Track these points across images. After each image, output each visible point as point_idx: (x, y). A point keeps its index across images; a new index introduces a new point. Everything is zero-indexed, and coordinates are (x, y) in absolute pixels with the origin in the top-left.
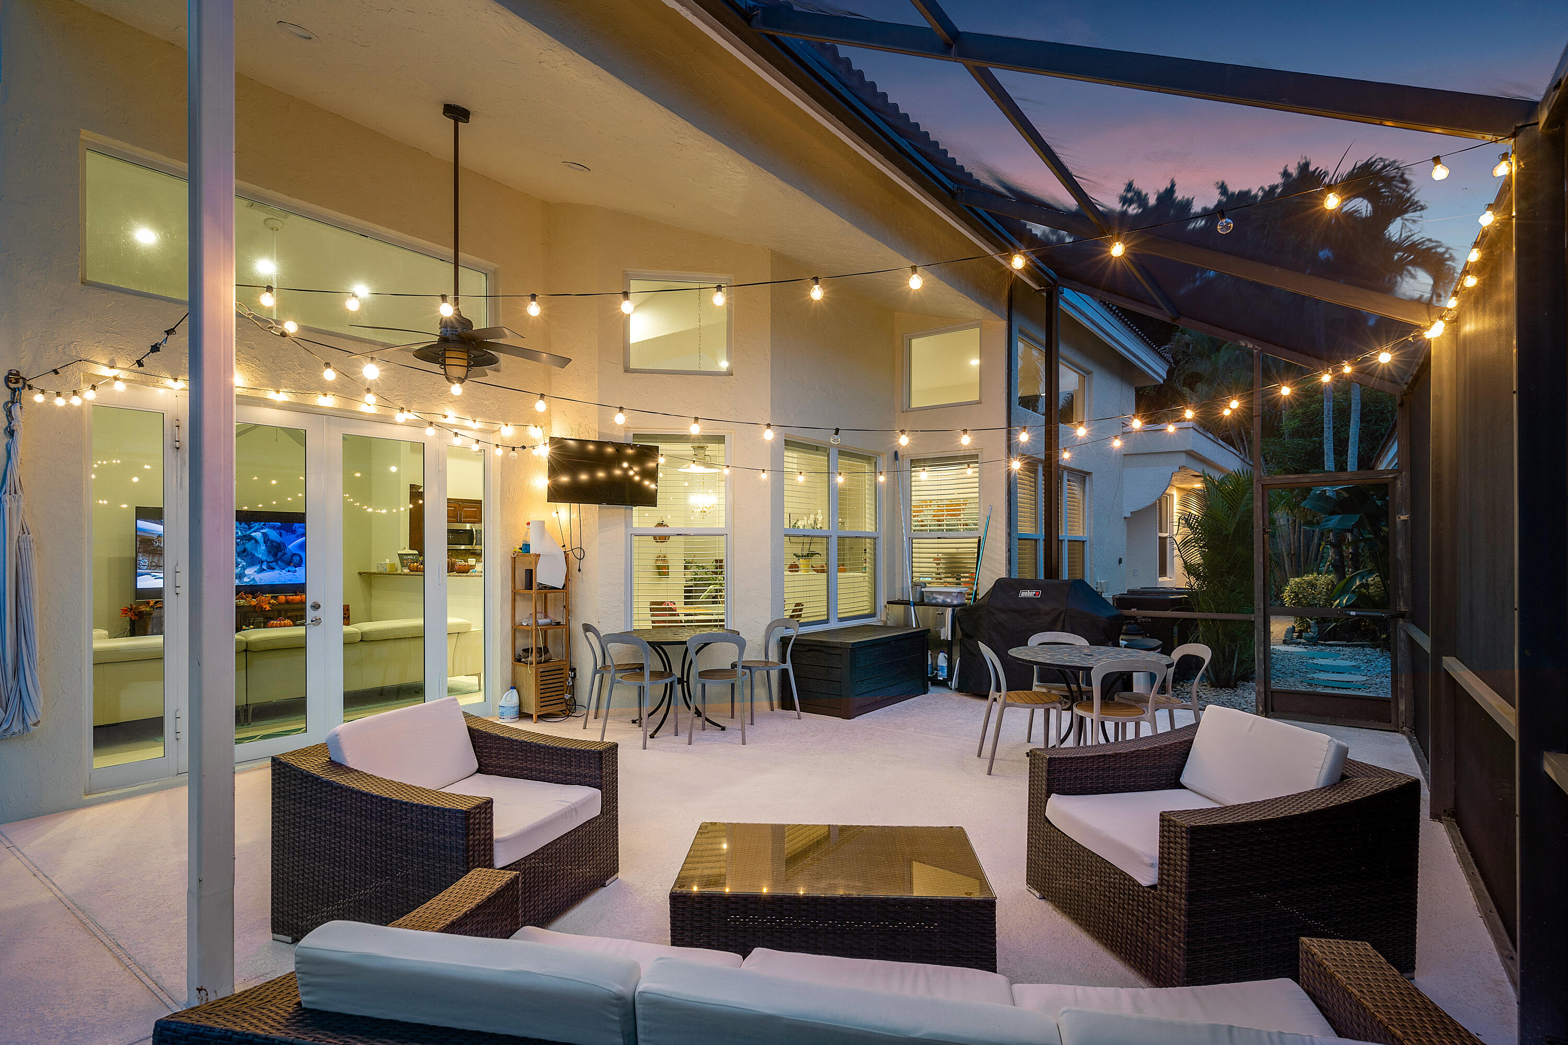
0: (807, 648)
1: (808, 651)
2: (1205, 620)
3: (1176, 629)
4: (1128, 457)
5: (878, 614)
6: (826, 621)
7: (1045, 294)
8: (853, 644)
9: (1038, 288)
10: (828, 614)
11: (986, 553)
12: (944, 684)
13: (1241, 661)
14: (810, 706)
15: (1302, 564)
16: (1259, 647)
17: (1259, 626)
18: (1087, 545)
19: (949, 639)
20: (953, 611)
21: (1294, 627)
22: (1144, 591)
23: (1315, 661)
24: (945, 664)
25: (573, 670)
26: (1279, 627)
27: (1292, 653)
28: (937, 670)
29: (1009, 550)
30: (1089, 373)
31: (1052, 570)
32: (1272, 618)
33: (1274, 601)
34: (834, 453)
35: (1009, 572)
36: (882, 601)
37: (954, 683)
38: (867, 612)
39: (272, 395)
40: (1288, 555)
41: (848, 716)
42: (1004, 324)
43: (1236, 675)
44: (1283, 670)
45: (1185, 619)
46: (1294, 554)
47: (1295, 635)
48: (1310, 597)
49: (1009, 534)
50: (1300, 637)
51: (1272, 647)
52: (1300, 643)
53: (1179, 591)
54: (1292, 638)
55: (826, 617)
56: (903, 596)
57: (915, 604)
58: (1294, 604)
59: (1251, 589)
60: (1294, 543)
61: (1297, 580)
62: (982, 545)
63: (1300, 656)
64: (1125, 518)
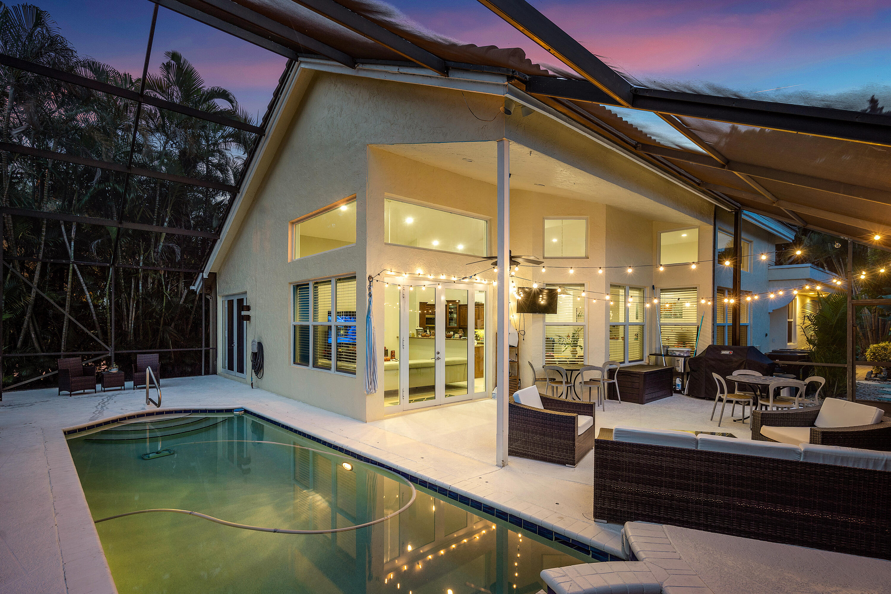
0: (622, 374)
1: (623, 375)
2: (818, 366)
3: (801, 370)
4: (771, 282)
5: (644, 360)
6: (624, 362)
7: (734, 213)
8: (645, 372)
9: (730, 211)
10: (624, 359)
11: (701, 333)
12: (679, 392)
13: (839, 388)
14: (625, 398)
15: (880, 336)
16: (849, 380)
17: (850, 370)
18: (749, 328)
19: (683, 372)
20: (685, 359)
21: (872, 371)
22: (782, 351)
23: (884, 389)
24: (680, 383)
25: (520, 380)
26: (862, 372)
27: (870, 385)
28: (676, 386)
29: (713, 332)
30: (751, 242)
31: (736, 341)
32: (857, 366)
33: (861, 356)
34: (627, 288)
35: (713, 342)
36: (647, 354)
37: (686, 391)
38: (638, 359)
39: (429, 276)
40: (870, 330)
41: (642, 403)
42: (712, 227)
43: (836, 393)
44: (864, 393)
45: (807, 366)
46: (874, 330)
47: (873, 376)
48: (883, 355)
49: (713, 324)
50: (876, 376)
51: (857, 381)
52: (876, 380)
53: (802, 351)
54: (871, 377)
55: (623, 361)
56: (656, 352)
57: (664, 356)
58: (872, 359)
59: (846, 352)
60: (875, 323)
61: (875, 345)
62: (699, 329)
63: (875, 386)
64: (769, 313)
